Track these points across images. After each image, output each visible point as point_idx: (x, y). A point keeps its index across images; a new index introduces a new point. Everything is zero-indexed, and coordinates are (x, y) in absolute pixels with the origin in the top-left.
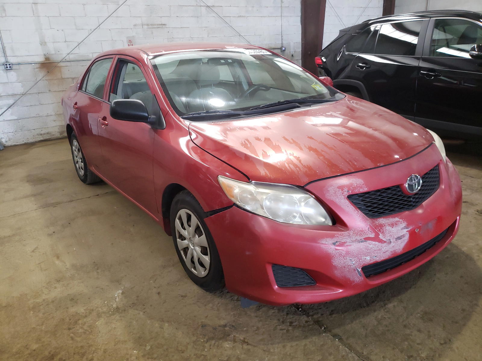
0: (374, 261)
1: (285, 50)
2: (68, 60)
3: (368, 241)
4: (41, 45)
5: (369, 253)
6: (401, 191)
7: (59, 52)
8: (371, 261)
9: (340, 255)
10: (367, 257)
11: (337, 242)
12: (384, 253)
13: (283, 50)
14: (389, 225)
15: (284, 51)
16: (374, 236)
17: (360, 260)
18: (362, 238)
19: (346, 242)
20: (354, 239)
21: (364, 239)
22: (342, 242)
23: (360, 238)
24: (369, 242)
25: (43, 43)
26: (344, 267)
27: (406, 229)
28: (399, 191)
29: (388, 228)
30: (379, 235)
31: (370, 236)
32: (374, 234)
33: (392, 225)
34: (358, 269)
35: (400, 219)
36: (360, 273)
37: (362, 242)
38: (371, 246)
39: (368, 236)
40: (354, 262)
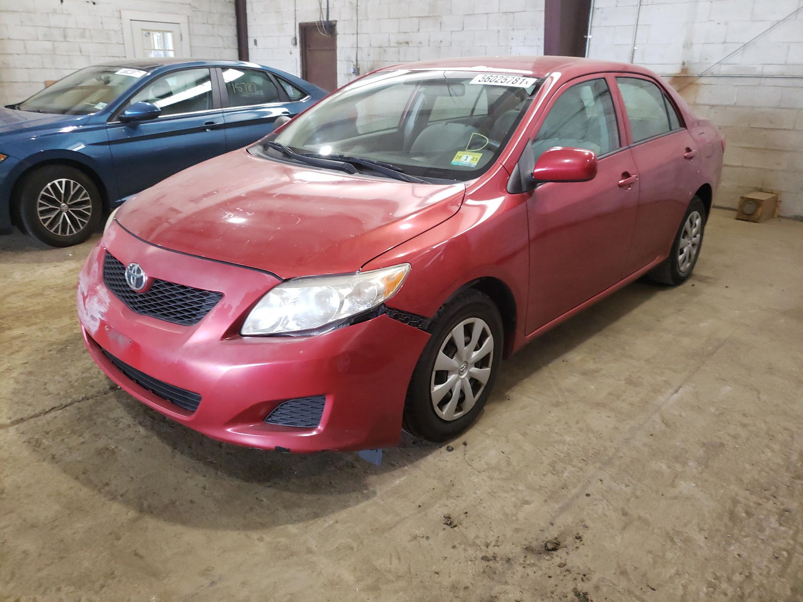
2: (716, 73)
4: (684, 47)
7: (706, 59)
25: (688, 45)
29: (96, 299)
30: (87, 298)
33: (99, 301)
35: (109, 303)
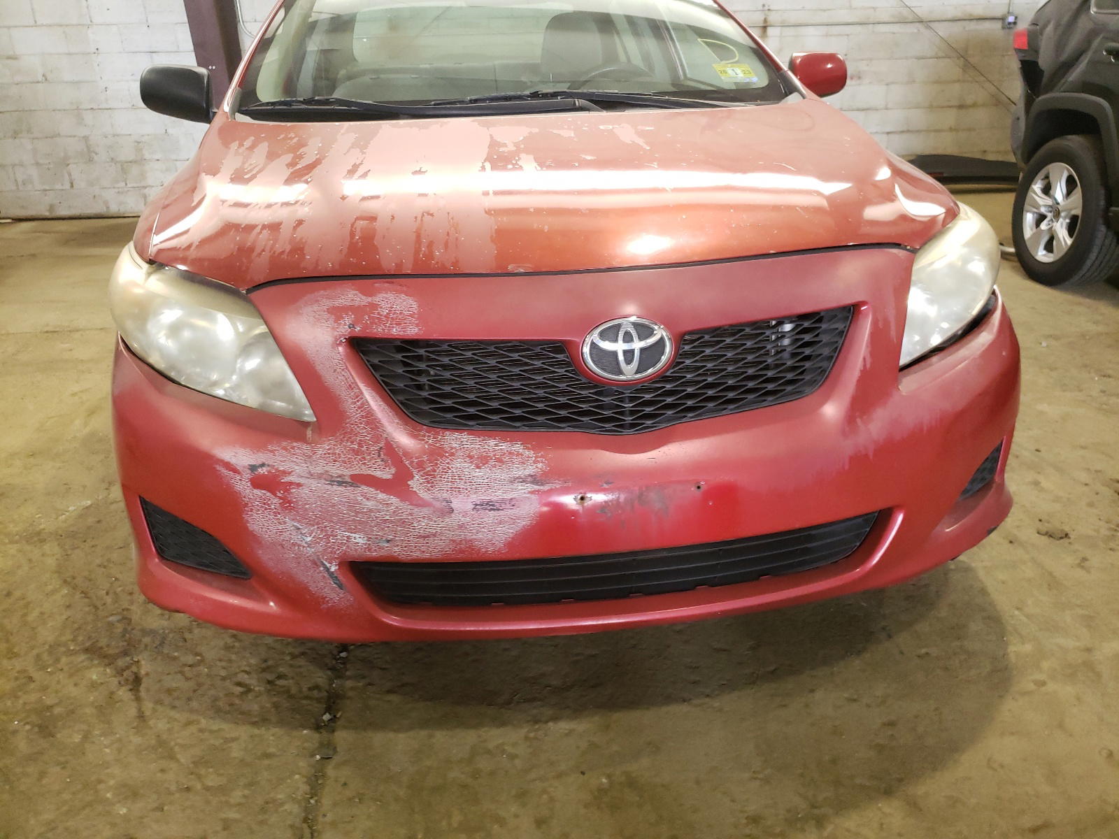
0: (383, 553)
1: (1015, 23)
3: (363, 487)
5: (360, 522)
6: (568, 364)
8: (369, 550)
9: (264, 504)
10: (354, 535)
11: (263, 465)
12: (420, 537)
13: (1010, 23)
14: (470, 457)
15: (1012, 26)
16: (389, 477)
17: (328, 536)
18: (347, 472)
19: (290, 473)
20: (319, 470)
21: (352, 477)
22: (276, 469)
23: (340, 472)
24: (365, 489)
26: (282, 546)
27: (532, 483)
28: (560, 364)
29: (459, 464)
30: (412, 477)
31: (378, 474)
32: (393, 470)
33: (482, 461)
34: (328, 565)
36: (336, 577)
37: (340, 484)
38: (370, 504)
39: (369, 472)
40: (309, 539)
